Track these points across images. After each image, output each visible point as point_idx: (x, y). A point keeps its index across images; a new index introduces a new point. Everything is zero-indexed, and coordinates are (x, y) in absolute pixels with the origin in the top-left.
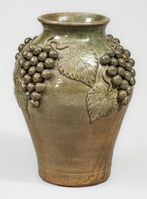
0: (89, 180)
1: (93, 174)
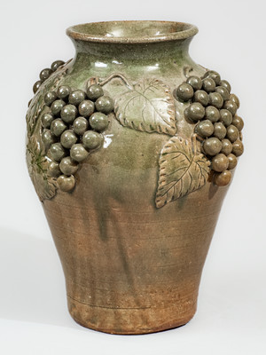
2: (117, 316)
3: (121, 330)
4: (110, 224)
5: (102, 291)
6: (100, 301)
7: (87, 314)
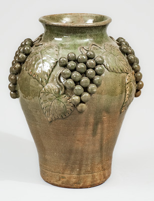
0: (60, 180)
1: (63, 175)
2: (93, 177)
3: (94, 185)
4: (99, 126)
5: (86, 165)
6: (84, 171)
7: (74, 180)
